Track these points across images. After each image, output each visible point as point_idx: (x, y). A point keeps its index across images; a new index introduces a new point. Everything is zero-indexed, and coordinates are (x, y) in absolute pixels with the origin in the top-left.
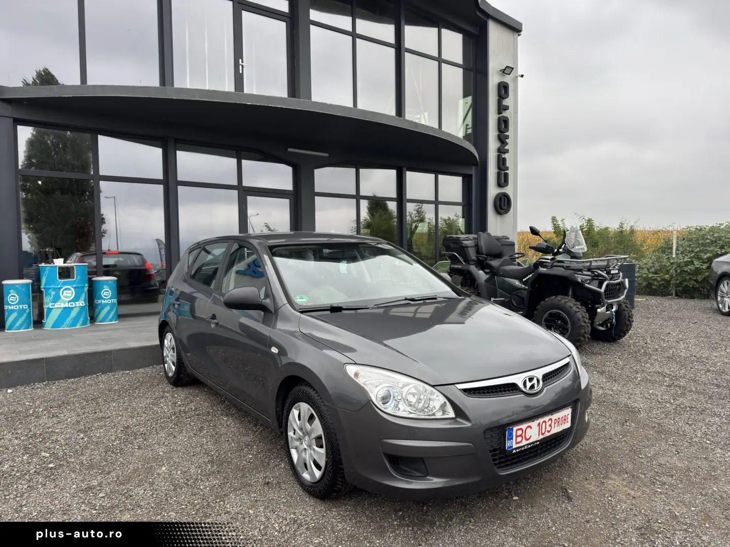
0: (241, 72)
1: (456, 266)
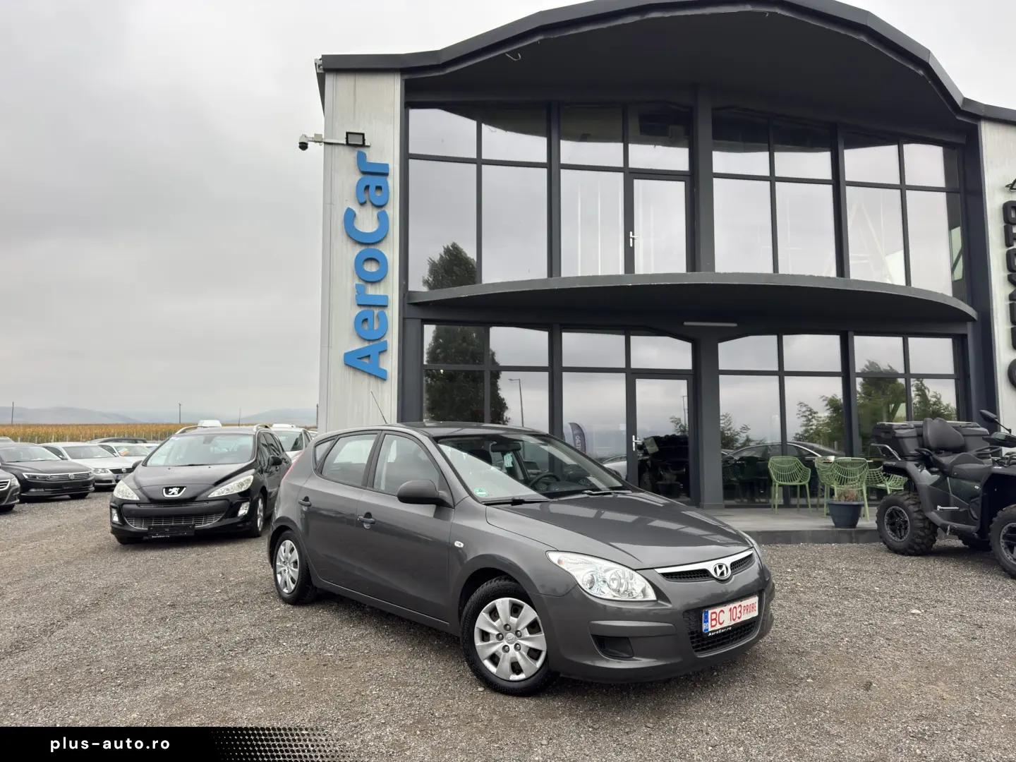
0: (631, 245)
1: (889, 463)
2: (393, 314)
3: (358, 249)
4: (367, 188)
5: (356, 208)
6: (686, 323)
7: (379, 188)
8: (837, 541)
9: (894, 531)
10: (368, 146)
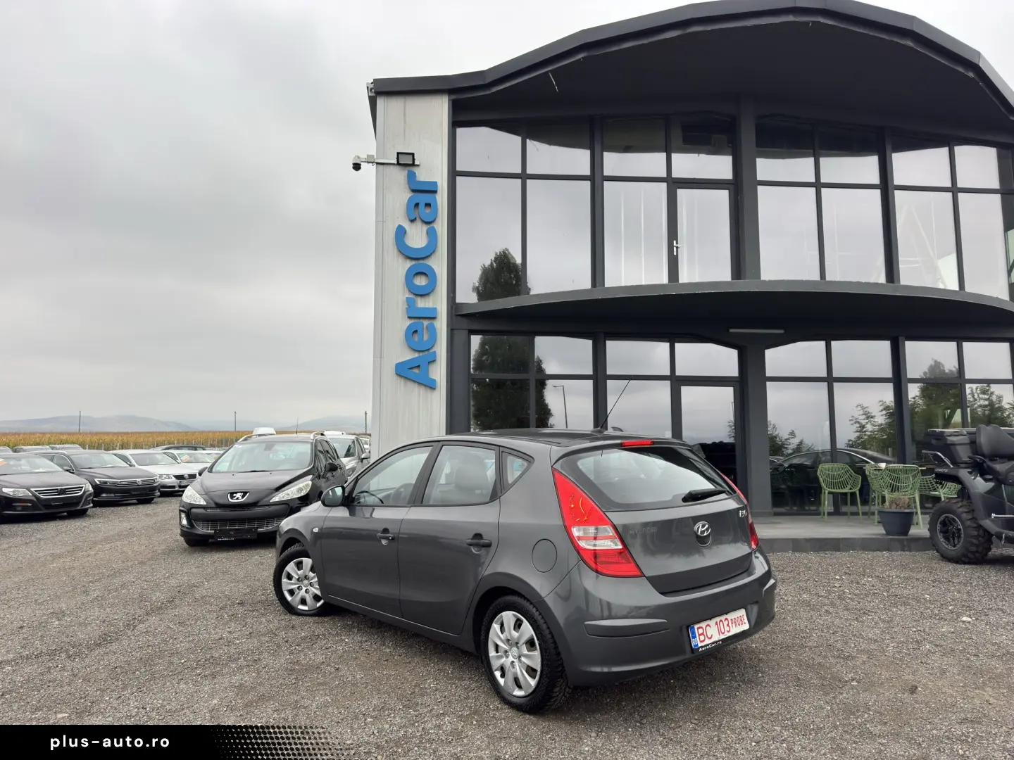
0: (675, 254)
1: (941, 470)
2: (442, 325)
3: (409, 264)
4: (417, 205)
5: (406, 225)
6: (731, 330)
7: (428, 205)
8: (888, 550)
9: (947, 539)
10: (418, 165)
